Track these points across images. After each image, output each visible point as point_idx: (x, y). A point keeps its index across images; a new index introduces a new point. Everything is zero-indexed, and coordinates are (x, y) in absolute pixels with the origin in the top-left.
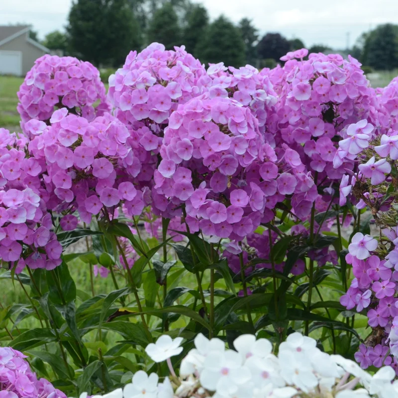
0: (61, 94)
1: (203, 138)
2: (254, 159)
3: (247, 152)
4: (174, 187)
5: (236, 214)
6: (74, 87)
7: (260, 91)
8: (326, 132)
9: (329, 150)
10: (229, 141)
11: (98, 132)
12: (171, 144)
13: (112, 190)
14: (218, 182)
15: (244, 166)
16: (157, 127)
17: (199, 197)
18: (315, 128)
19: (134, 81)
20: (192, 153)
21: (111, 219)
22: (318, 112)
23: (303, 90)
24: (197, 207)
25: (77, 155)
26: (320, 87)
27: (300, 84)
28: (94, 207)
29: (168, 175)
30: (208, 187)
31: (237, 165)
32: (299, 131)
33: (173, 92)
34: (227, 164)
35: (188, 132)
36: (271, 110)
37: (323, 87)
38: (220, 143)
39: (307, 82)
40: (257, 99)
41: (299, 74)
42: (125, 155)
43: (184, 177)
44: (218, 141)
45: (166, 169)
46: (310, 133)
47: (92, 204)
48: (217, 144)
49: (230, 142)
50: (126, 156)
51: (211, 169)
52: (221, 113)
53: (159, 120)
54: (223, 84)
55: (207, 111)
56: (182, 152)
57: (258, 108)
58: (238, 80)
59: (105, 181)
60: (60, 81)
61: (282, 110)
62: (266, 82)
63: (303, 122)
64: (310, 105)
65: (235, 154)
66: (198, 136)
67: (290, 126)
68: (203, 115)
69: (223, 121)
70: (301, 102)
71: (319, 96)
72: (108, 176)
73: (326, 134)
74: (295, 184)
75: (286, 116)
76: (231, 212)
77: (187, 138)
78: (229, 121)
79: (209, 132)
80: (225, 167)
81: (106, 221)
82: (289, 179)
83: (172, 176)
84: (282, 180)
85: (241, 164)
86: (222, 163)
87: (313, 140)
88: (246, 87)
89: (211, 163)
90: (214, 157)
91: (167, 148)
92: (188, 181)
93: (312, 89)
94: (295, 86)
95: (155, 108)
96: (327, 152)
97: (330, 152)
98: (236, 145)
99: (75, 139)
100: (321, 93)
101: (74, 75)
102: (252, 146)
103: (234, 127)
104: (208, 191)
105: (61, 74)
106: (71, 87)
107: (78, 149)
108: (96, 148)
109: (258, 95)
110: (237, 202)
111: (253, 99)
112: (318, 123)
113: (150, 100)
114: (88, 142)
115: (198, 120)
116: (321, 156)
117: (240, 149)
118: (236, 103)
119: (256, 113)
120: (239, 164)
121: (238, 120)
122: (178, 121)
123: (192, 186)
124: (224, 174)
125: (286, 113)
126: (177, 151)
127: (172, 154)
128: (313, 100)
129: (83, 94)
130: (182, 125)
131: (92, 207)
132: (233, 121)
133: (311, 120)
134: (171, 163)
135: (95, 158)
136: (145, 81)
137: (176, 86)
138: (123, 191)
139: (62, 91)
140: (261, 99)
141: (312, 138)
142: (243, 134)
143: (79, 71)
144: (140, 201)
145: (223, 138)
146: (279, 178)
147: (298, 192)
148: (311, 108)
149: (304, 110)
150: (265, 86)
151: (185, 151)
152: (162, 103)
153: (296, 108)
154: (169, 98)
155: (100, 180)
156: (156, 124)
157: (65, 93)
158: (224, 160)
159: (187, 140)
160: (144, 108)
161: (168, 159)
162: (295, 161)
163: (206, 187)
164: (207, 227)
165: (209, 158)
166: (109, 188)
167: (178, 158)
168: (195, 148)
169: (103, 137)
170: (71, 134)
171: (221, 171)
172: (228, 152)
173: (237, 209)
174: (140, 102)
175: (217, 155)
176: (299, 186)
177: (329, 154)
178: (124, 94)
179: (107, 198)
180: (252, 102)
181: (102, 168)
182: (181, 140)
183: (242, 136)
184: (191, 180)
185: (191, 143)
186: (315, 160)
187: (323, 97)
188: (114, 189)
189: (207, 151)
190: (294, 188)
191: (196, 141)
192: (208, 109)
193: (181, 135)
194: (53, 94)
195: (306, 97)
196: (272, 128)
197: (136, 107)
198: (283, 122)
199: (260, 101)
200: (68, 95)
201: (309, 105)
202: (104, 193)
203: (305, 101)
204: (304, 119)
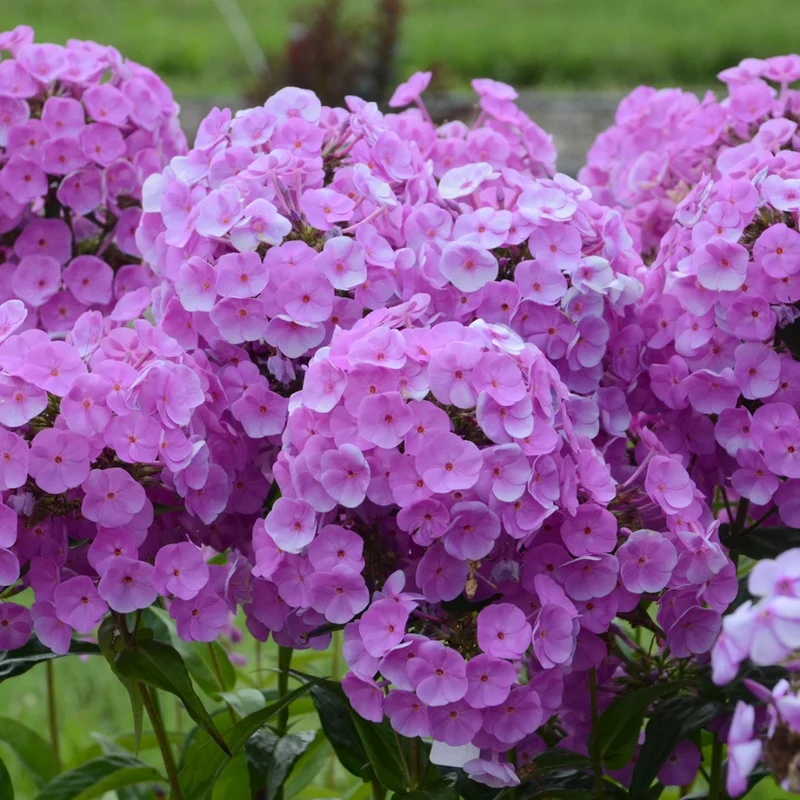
0: (57, 170)
1: (401, 448)
2: (548, 514)
3: (527, 494)
4: (311, 580)
5: (494, 679)
6: (98, 150)
7: (594, 261)
8: (784, 385)
9: (789, 444)
10: (474, 462)
11: (108, 389)
12: (307, 454)
13: (136, 566)
14: (438, 571)
15: (517, 535)
16: (285, 367)
17: (384, 622)
18: (753, 372)
19: (226, 222)
20: (365, 489)
21: (131, 630)
22: (763, 329)
23: (722, 259)
24: (377, 652)
25: (41, 454)
26: (775, 255)
27: (715, 239)
28: (80, 609)
29: (293, 543)
30: (410, 587)
31: (497, 533)
32: (704, 377)
33: (340, 268)
34: (467, 527)
35: (355, 424)
36: (623, 315)
37: (782, 256)
38: (449, 466)
39: (734, 237)
40: (584, 286)
41: (714, 209)
42: (182, 461)
43: (341, 553)
44: (443, 459)
45: (289, 525)
46: (736, 387)
47: (74, 600)
48: (440, 470)
49: (479, 466)
50: (185, 465)
51: (418, 539)
52: (459, 374)
53: (294, 350)
54: (485, 235)
55: (416, 366)
56: (337, 481)
57: (585, 314)
58: (529, 224)
59: (117, 533)
60: (59, 125)
61: (655, 309)
62: (612, 230)
63: (716, 350)
64: (741, 305)
65: (491, 501)
66: (387, 441)
67: (676, 359)
68: (404, 377)
69: (461, 398)
70: (713, 294)
71: (771, 282)
72: (128, 520)
73: (782, 391)
74: (673, 562)
75: (665, 325)
76: (479, 673)
77: (354, 443)
78: (481, 402)
79: (420, 429)
80: (462, 535)
81: (117, 633)
82: (655, 546)
83: (306, 549)
84: (633, 549)
85: (509, 530)
86: (452, 525)
87: (743, 407)
88: (553, 248)
89: (420, 521)
90: (431, 507)
91: (294, 463)
92: (351, 566)
93: (751, 260)
94: (699, 245)
95: (285, 312)
96: (785, 450)
97: (791, 449)
98: (496, 471)
99: (36, 409)
100: (777, 273)
101: (103, 114)
102: (545, 472)
103: (494, 417)
104: (410, 603)
105: (63, 107)
106: (89, 151)
107: (44, 436)
108: (100, 436)
109: (587, 273)
110: (497, 643)
111: (570, 286)
112: (762, 358)
113: (271, 287)
114: (75, 420)
115: (387, 394)
116: (765, 459)
117: (509, 483)
118: (505, 338)
119: (579, 328)
120: (503, 531)
121: (506, 399)
122: (330, 388)
123: (363, 582)
124: (458, 557)
125: (667, 316)
126: (322, 477)
127: (307, 482)
128: (751, 293)
129: (124, 175)
130: (343, 399)
131: (75, 607)
132: (490, 399)
133: (741, 347)
134: (304, 508)
135: (93, 466)
136: (257, 224)
137: (350, 251)
138: (170, 570)
139: (62, 159)
140: (597, 286)
141: (742, 401)
142: (519, 441)
143: (119, 102)
144: (216, 601)
145: (460, 451)
146: (625, 545)
147: (679, 586)
148: (745, 315)
149: (724, 317)
150: (608, 241)
151: (345, 478)
152: (306, 298)
153: (699, 310)
154: (328, 284)
155: (103, 529)
156: (283, 357)
157: (70, 170)
158: (457, 518)
159: (353, 449)
160: (252, 309)
161: (295, 496)
162: (677, 493)
163: (405, 590)
164: (406, 710)
165: (416, 508)
166: (129, 557)
167: (325, 495)
168: (375, 472)
169: (122, 403)
170: (27, 390)
171: (449, 547)
172: (473, 494)
173: (498, 666)
174: (241, 293)
175: (438, 502)
176: (682, 565)
177: (791, 455)
178: (194, 260)
179: (119, 587)
180: (568, 296)
181: (111, 495)
182: (336, 448)
183: (514, 446)
184: (362, 565)
185: (363, 461)
186: (748, 467)
187: (782, 286)
188: (141, 562)
189: (411, 486)
190: (670, 574)
191: (378, 453)
192: (422, 358)
193: (336, 430)
194: (32, 165)
195: (730, 282)
196: (624, 363)
197: (229, 305)
198: (656, 343)
199: (591, 291)
200: (78, 176)
201: (738, 307)
202: (112, 572)
203: (727, 293)
204: (721, 340)
